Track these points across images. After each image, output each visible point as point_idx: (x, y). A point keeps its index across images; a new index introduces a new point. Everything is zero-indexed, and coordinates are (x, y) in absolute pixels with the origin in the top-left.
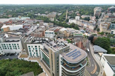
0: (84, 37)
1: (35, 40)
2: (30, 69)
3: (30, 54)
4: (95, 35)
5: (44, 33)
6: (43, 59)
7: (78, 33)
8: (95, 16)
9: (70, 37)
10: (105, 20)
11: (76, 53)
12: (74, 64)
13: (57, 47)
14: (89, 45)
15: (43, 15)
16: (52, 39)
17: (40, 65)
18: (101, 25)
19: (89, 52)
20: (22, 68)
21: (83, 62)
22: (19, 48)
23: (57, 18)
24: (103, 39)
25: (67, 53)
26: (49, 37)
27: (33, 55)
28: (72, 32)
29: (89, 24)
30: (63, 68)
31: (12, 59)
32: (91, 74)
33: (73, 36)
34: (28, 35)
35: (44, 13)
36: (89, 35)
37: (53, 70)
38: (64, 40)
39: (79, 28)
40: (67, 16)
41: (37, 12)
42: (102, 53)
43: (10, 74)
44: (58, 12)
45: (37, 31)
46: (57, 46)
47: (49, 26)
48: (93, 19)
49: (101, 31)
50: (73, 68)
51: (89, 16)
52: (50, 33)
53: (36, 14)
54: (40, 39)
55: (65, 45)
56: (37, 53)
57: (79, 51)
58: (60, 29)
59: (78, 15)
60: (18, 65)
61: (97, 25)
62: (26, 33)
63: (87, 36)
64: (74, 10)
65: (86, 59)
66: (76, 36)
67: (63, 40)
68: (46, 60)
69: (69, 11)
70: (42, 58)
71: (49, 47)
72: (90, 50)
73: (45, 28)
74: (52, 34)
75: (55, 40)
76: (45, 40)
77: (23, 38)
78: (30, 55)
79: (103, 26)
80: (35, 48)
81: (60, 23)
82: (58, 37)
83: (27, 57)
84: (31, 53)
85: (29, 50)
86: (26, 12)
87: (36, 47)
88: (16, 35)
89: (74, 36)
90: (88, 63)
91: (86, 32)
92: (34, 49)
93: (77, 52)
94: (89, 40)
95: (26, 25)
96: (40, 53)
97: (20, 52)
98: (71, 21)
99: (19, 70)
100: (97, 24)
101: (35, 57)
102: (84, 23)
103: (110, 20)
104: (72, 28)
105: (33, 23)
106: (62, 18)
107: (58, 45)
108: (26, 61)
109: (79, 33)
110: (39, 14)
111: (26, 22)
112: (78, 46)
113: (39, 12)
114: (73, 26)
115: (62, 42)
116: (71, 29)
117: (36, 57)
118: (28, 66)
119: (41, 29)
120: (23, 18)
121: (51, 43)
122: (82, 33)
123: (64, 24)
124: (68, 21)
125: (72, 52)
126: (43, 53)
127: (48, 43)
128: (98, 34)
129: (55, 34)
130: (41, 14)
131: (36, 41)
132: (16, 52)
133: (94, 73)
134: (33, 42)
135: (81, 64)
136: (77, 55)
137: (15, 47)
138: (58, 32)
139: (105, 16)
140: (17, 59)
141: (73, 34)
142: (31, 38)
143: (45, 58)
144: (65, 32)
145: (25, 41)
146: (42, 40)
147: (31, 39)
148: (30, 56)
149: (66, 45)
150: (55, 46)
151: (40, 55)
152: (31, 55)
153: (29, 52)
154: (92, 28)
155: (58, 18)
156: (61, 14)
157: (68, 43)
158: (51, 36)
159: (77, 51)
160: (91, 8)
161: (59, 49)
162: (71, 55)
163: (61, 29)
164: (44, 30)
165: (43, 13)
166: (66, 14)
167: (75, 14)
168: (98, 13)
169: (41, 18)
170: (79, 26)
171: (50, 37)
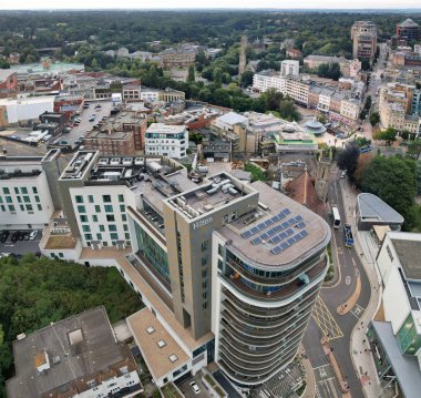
0: (321, 151)
1: (102, 170)
2: (92, 297)
3: (82, 233)
4: (364, 142)
5: (143, 136)
6: (139, 253)
7: (293, 136)
8: (360, 60)
9: (258, 153)
10: (395, 76)
11: (285, 225)
12: (274, 274)
13: (201, 199)
14: (340, 192)
15: (142, 56)
16: (178, 164)
17: (127, 278)
18: (382, 98)
19: (337, 222)
20: (60, 293)
21: (310, 264)
22: (40, 207)
23: (200, 69)
24: (391, 165)
25: (248, 228)
26: (166, 154)
27: (95, 238)
28: (267, 129)
29: (337, 95)
30: (226, 292)
31: (20, 256)
32: (337, 316)
33: (272, 148)
34: (73, 146)
35: (145, 48)
36: (340, 144)
37: (183, 301)
38: (234, 168)
39: (301, 110)
40: (243, 58)
41: (114, 44)
42: (388, 227)
43: (25, 317)
44: (207, 41)
45: (109, 127)
46: (200, 195)
47: (163, 103)
48: (353, 73)
49: (387, 127)
50: (271, 289)
51: (335, 59)
52: (169, 136)
53: (111, 53)
54: (125, 163)
55: (239, 191)
56: (112, 228)
57: (299, 218)
58: (214, 117)
59: (291, 54)
60: (46, 279)
61: (369, 99)
62: (64, 138)
63: (334, 150)
64: (275, 35)
65: (326, 252)
66: (287, 148)
67: (227, 167)
68: (151, 257)
69: (251, 40)
70: (135, 248)
71: (165, 201)
72: (342, 212)
73: (148, 113)
74: (178, 142)
75: (189, 169)
76: (146, 169)
77: (52, 158)
78: (84, 238)
79: (390, 101)
80: (102, 204)
81: (213, 91)
82: (207, 155)
83: (73, 246)
84: (87, 228)
85: (78, 215)
86: (73, 44)
87: (107, 198)
88: (26, 143)
89: (278, 147)
90: (330, 270)
91: (330, 131)
92: (98, 209)
93: (292, 221)
94: (342, 166)
95: (68, 99)
96: (125, 227)
97: (46, 225)
98: (263, 83)
99: (50, 302)
100: (370, 93)
101: (105, 244)
102: (318, 89)
103: (410, 76)
104: (271, 115)
105: (97, 91)
106: (224, 70)
107: (204, 190)
108: (72, 262)
109: (301, 138)
110: (123, 52)
111: (69, 83)
112: (293, 197)
113: (124, 43)
114: (272, 103)
115: (223, 177)
116: (264, 116)
117: (110, 244)
118: (79, 286)
119: (126, 119)
120: (58, 69)
121: (172, 179)
122: (310, 135)
123: (231, 93)
124: (248, 80)
125: (268, 222)
126: (137, 226)
127: (162, 179)
128: (375, 138)
129: (190, 139)
130: (131, 51)
131: (106, 174)
132: (29, 225)
133: (347, 310)
134: (94, 178)
135: (302, 275)
136: (292, 236)
137: (24, 204)
138: (204, 131)
139: (391, 56)
140: (39, 254)
141: (273, 137)
142: (87, 157)
143: (147, 251)
144: (237, 130)
145: (63, 174)
146: (134, 167)
147: (87, 163)
148: (85, 241)
149: (241, 192)
150: (191, 196)
151: (127, 236)
152: (89, 237)
153: (80, 224)
154: (350, 109)
155: (205, 70)
156: (217, 50)
157: (252, 182)
158: (175, 150)
159: (289, 217)
160: (341, 24)
161: (209, 207)
162: (264, 237)
163: (217, 115)
164: (143, 123)
165: (139, 49)
166: (242, 50)
167: (277, 51)
168: (366, 46)
169: (129, 68)
170: (297, 103)
171: (170, 151)
